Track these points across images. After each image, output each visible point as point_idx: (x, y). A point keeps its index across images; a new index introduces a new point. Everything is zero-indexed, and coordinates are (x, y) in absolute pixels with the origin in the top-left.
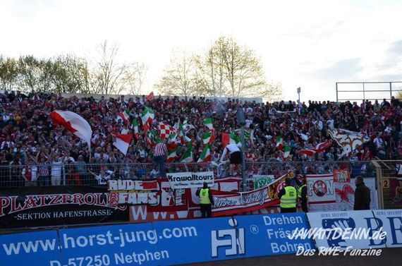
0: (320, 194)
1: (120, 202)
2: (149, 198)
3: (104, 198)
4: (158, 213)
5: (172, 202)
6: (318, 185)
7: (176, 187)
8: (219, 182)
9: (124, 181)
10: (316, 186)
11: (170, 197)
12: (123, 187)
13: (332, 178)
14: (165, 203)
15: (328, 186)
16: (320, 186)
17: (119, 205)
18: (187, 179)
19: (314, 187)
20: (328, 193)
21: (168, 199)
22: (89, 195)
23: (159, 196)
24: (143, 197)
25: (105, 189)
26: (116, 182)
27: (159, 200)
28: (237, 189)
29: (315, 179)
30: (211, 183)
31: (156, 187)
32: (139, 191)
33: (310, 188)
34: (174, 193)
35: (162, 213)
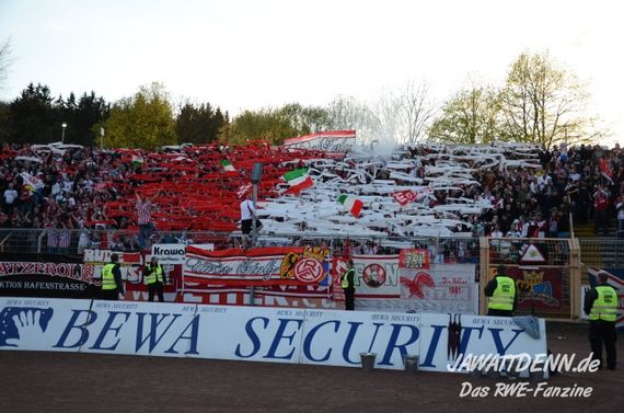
0: (373, 284)
1: (95, 276)
2: (129, 274)
3: (78, 270)
4: (139, 293)
6: (372, 271)
9: (102, 252)
10: (368, 272)
12: (100, 258)
13: (397, 261)
15: (389, 273)
16: (375, 273)
17: (94, 279)
18: (178, 252)
19: (364, 273)
20: (387, 282)
22: (62, 265)
25: (79, 259)
26: (92, 252)
29: (368, 262)
31: (138, 260)
33: (358, 275)
35: (143, 293)
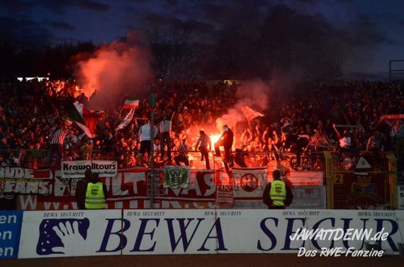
0: (249, 189)
1: (6, 191)
4: (50, 203)
5: (66, 192)
6: (247, 179)
7: (72, 177)
8: (122, 172)
9: (13, 169)
10: (244, 179)
11: (64, 187)
12: (11, 175)
13: (266, 171)
14: (59, 193)
15: (260, 180)
18: (85, 167)
19: (242, 181)
20: (259, 188)
21: (62, 189)
23: (51, 186)
24: (33, 187)
26: (3, 169)
27: (51, 190)
28: (144, 179)
30: (114, 173)
31: (49, 176)
32: (29, 180)
33: (237, 182)
34: (70, 183)
35: (54, 203)
